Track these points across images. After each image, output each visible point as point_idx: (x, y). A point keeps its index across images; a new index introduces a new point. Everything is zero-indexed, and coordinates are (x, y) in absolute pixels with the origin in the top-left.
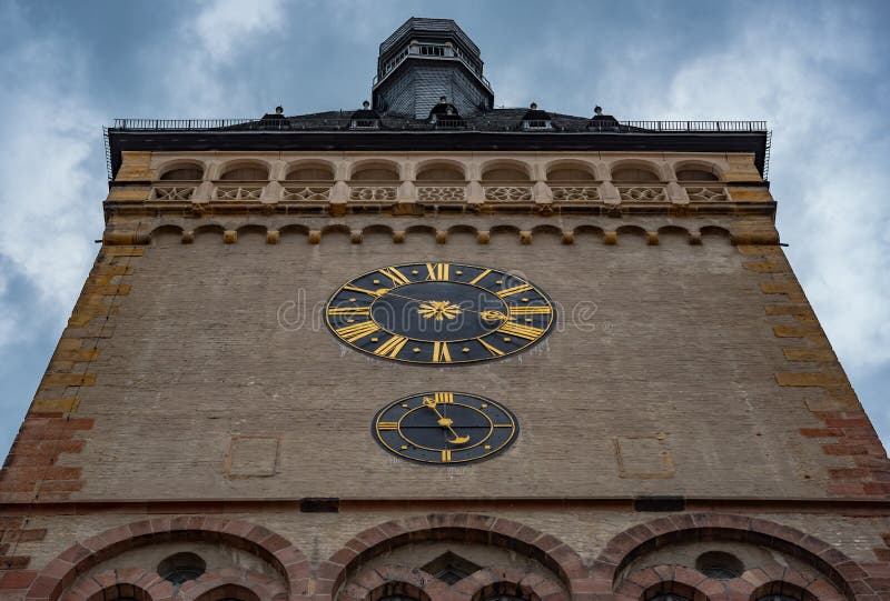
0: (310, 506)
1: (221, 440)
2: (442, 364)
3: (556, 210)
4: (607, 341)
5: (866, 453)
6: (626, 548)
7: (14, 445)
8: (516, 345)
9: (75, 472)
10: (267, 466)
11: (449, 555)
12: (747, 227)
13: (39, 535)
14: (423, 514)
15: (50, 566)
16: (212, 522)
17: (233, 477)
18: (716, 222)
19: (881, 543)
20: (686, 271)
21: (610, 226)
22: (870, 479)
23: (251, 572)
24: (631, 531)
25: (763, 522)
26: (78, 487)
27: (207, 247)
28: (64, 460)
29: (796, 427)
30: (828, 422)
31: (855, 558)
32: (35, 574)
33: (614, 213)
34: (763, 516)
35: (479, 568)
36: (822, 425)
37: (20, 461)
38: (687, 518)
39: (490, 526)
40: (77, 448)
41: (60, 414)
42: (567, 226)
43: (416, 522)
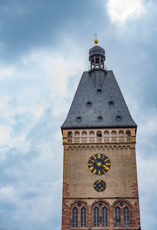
0: (89, 198)
1: (80, 187)
2: (99, 175)
3: (112, 143)
4: (115, 170)
5: (136, 189)
6: (114, 204)
7: (63, 189)
8: (106, 171)
9: (69, 193)
10: (85, 192)
11: (100, 203)
12: (132, 146)
13: (68, 202)
14: (98, 199)
15: (70, 206)
16: (81, 200)
17: (82, 194)
18: (129, 145)
19: (135, 203)
20: (124, 155)
21: (117, 146)
22: (136, 194)
23: (85, 206)
24: (115, 201)
25: (126, 200)
26: (69, 195)
27: (75, 150)
28: (68, 191)
29: (131, 185)
30: (134, 184)
31: (132, 205)
32: (68, 207)
33: (118, 144)
34: (126, 199)
35: (103, 205)
36: (133, 185)
37: (64, 191)
38: (120, 200)
39: (104, 201)
40: (68, 189)
41: (66, 184)
42: (113, 146)
43: (97, 200)
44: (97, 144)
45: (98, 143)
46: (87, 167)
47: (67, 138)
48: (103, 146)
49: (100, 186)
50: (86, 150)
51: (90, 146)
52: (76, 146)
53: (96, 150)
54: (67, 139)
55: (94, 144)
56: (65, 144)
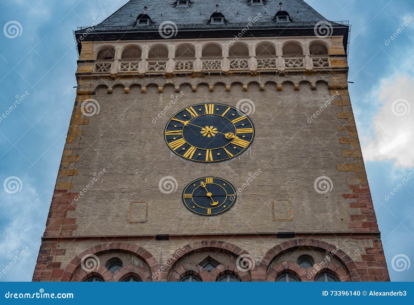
0: (159, 238)
1: (126, 203)
2: (209, 162)
3: (258, 73)
4: (273, 147)
5: (366, 206)
6: (272, 256)
7: (51, 207)
8: (238, 150)
9: (73, 220)
10: (143, 218)
11: (209, 257)
12: (335, 80)
13: (63, 252)
14: (200, 241)
15: (68, 267)
16: (124, 245)
17: (131, 223)
18: (323, 77)
19: (364, 252)
20: (308, 106)
21: (279, 81)
22: (365, 220)
23: (138, 267)
24: (274, 248)
25: (323, 243)
26: (74, 228)
27: (118, 95)
28: (70, 215)
29: (341, 193)
30: (354, 191)
31: (354, 259)
32: (63, 270)
33: (282, 75)
34: (323, 240)
35: (219, 264)
36: (351, 192)
37: (54, 215)
38: (296, 241)
39: (223, 246)
40: (73, 209)
41: (66, 191)
42: (262, 81)
43: (195, 245)
44: (204, 74)
45: (207, 74)
46: (161, 141)
47: (92, 61)
48: (228, 81)
49: (209, 194)
50: (161, 94)
51: (178, 82)
52: (123, 82)
53: (198, 95)
54: (92, 64)
55: (192, 75)
56: (84, 78)
